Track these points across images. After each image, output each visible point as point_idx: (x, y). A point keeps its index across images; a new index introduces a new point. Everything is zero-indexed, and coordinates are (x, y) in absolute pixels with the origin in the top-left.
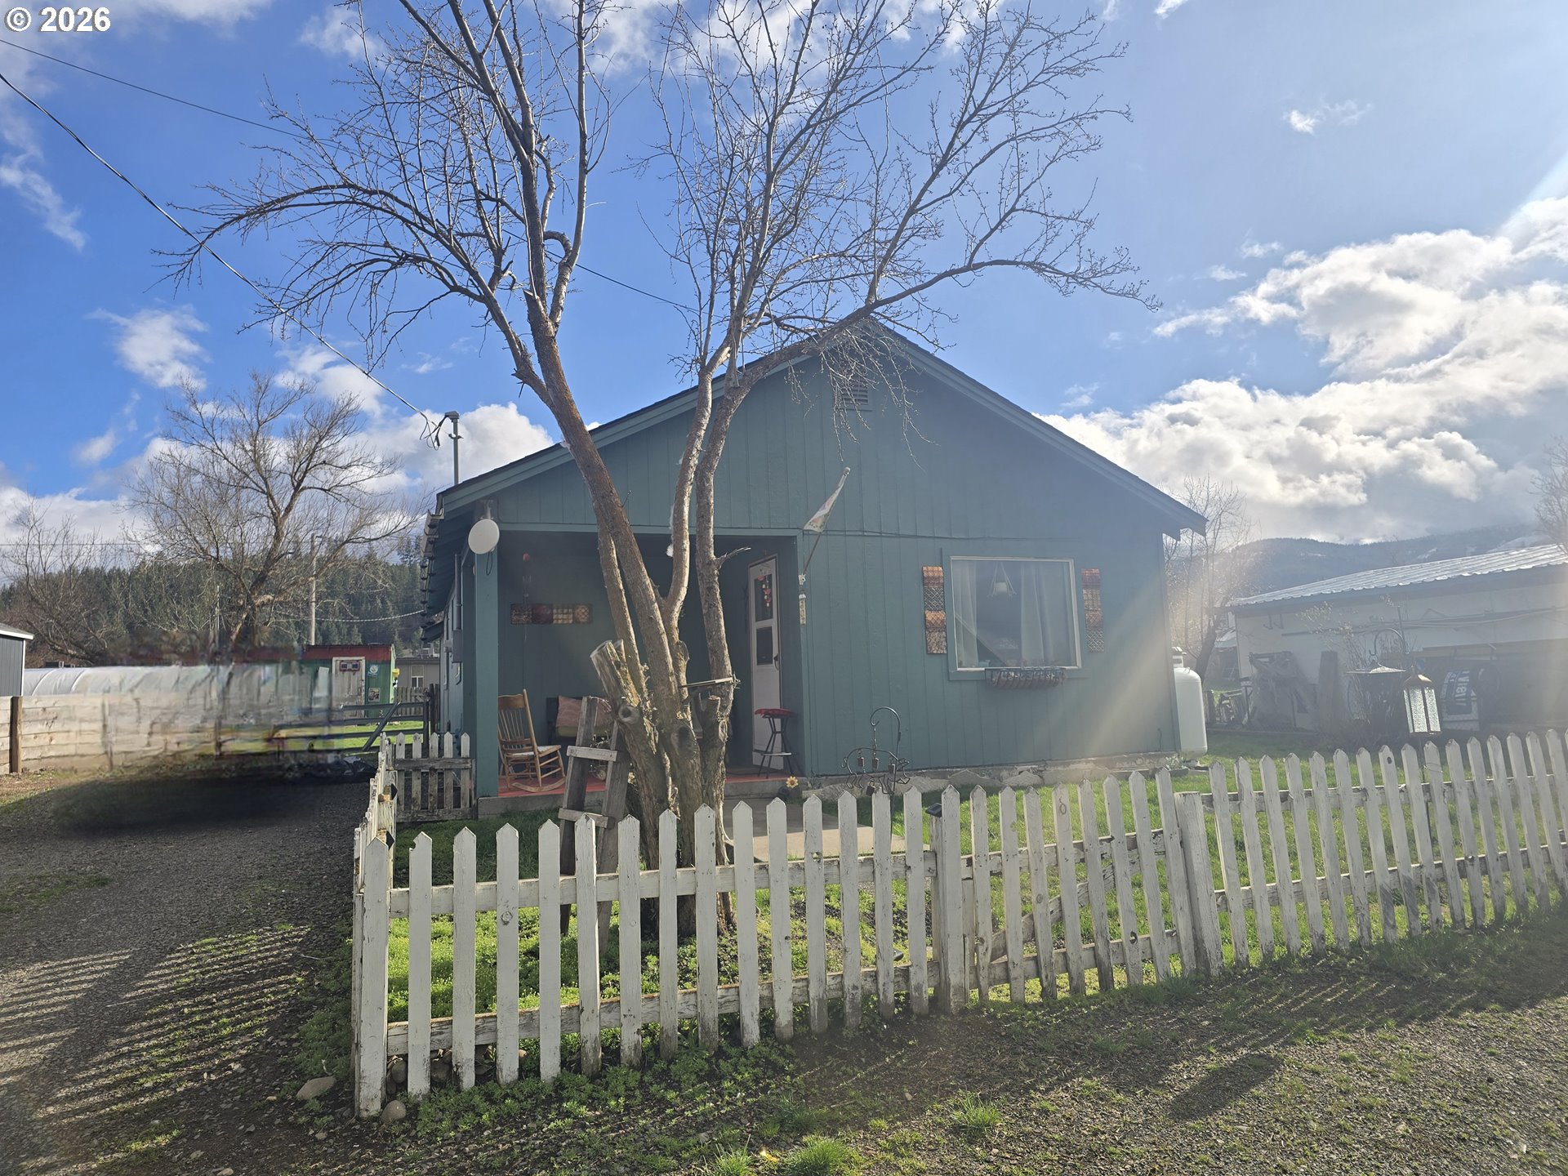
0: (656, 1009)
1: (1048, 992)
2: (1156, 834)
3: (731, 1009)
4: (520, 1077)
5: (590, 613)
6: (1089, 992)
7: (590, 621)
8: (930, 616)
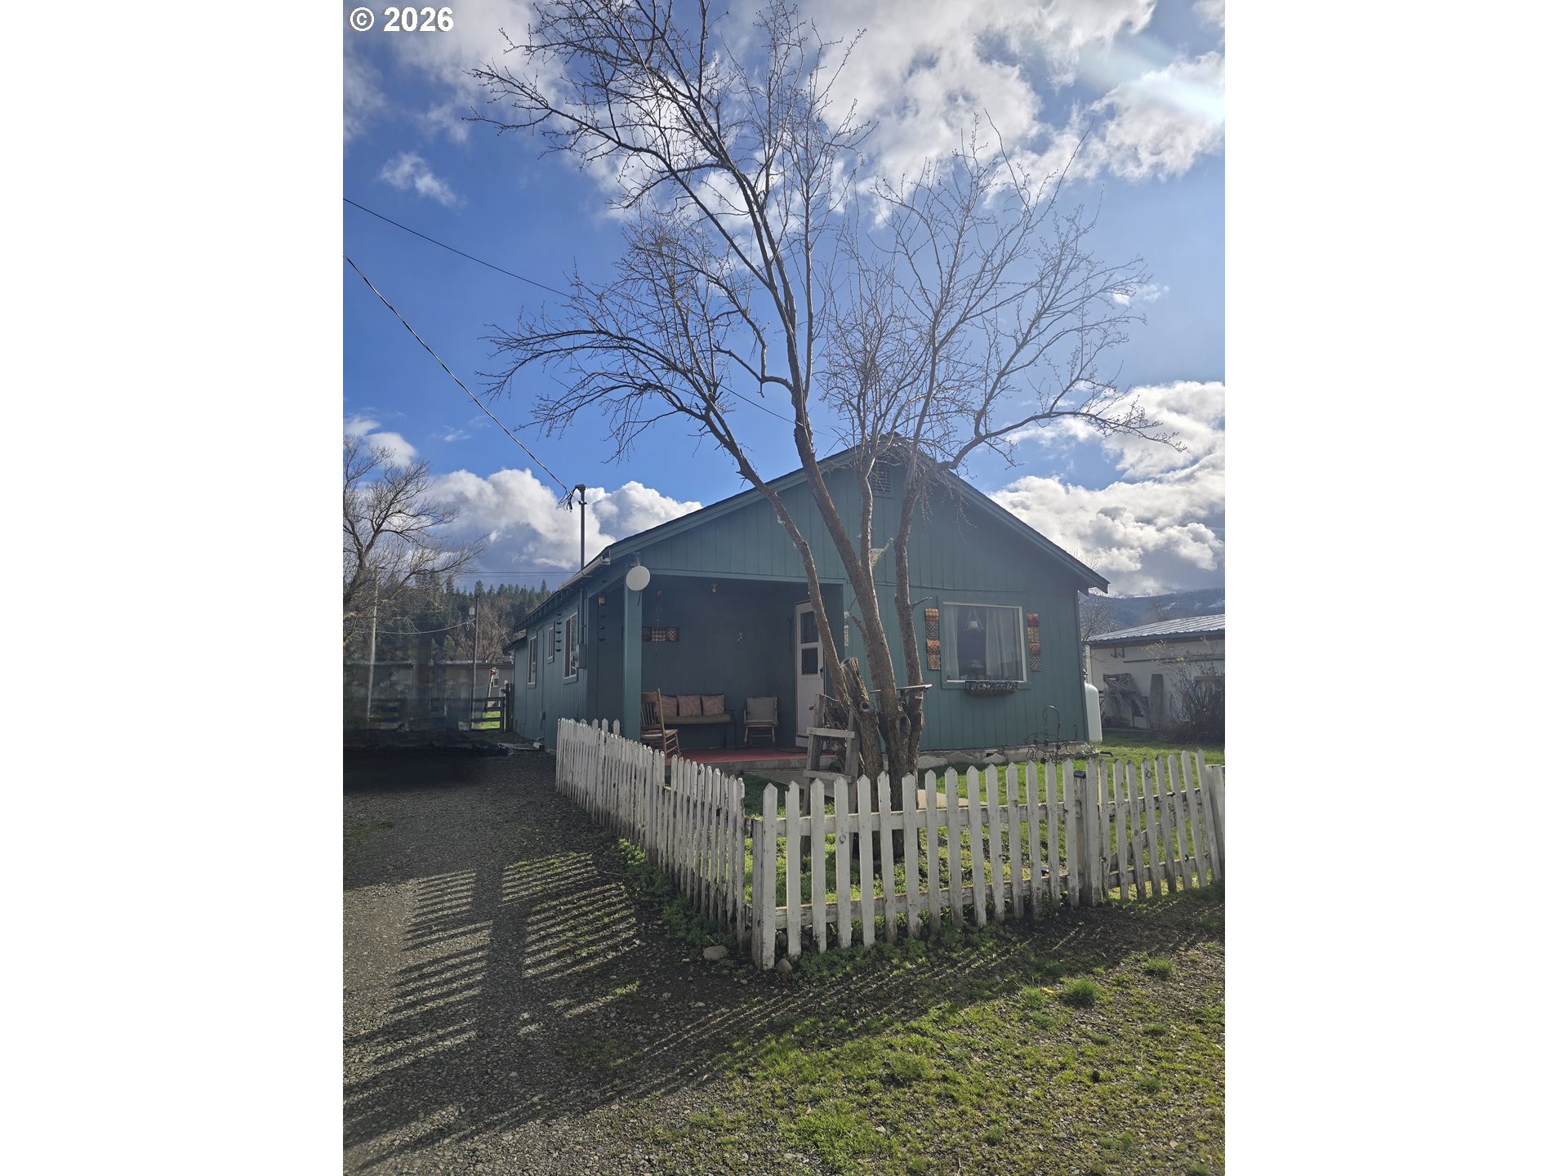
0: (926, 901)
1: (1141, 893)
2: (1196, 792)
3: (969, 902)
4: (852, 945)
5: (678, 634)
6: (1163, 894)
7: (677, 639)
8: (930, 643)
